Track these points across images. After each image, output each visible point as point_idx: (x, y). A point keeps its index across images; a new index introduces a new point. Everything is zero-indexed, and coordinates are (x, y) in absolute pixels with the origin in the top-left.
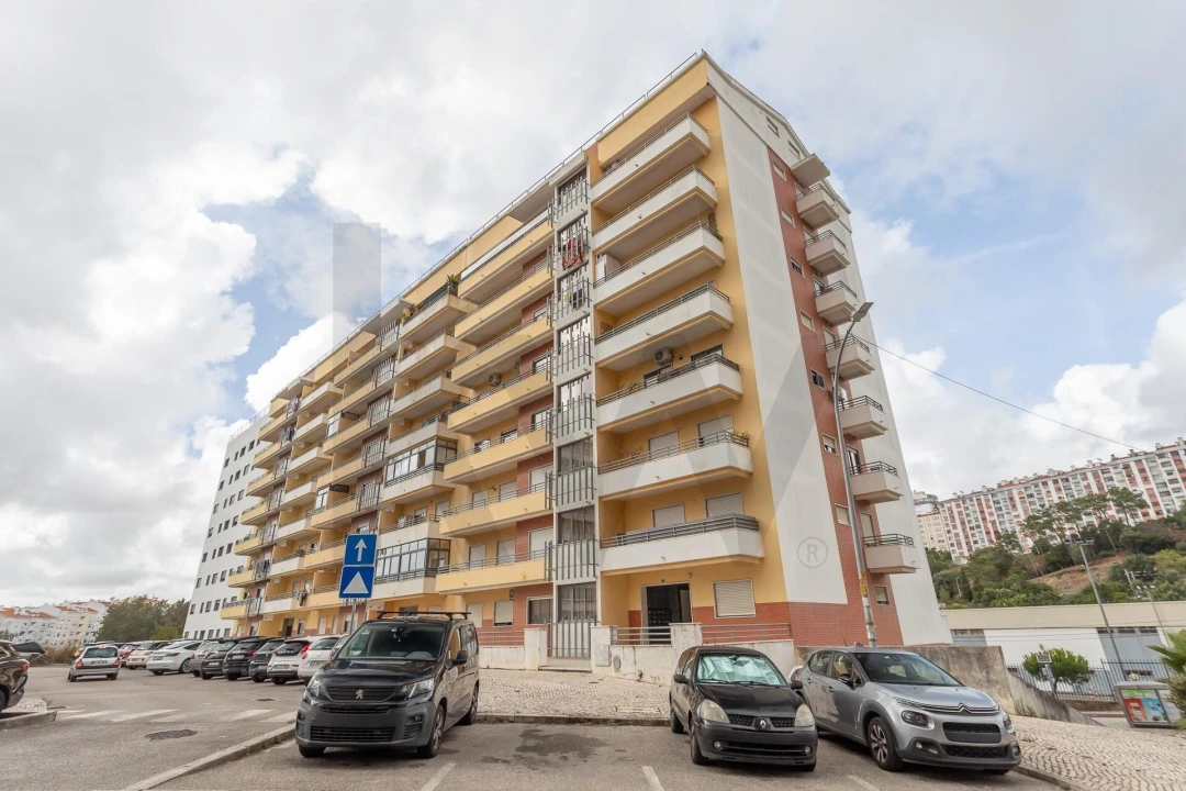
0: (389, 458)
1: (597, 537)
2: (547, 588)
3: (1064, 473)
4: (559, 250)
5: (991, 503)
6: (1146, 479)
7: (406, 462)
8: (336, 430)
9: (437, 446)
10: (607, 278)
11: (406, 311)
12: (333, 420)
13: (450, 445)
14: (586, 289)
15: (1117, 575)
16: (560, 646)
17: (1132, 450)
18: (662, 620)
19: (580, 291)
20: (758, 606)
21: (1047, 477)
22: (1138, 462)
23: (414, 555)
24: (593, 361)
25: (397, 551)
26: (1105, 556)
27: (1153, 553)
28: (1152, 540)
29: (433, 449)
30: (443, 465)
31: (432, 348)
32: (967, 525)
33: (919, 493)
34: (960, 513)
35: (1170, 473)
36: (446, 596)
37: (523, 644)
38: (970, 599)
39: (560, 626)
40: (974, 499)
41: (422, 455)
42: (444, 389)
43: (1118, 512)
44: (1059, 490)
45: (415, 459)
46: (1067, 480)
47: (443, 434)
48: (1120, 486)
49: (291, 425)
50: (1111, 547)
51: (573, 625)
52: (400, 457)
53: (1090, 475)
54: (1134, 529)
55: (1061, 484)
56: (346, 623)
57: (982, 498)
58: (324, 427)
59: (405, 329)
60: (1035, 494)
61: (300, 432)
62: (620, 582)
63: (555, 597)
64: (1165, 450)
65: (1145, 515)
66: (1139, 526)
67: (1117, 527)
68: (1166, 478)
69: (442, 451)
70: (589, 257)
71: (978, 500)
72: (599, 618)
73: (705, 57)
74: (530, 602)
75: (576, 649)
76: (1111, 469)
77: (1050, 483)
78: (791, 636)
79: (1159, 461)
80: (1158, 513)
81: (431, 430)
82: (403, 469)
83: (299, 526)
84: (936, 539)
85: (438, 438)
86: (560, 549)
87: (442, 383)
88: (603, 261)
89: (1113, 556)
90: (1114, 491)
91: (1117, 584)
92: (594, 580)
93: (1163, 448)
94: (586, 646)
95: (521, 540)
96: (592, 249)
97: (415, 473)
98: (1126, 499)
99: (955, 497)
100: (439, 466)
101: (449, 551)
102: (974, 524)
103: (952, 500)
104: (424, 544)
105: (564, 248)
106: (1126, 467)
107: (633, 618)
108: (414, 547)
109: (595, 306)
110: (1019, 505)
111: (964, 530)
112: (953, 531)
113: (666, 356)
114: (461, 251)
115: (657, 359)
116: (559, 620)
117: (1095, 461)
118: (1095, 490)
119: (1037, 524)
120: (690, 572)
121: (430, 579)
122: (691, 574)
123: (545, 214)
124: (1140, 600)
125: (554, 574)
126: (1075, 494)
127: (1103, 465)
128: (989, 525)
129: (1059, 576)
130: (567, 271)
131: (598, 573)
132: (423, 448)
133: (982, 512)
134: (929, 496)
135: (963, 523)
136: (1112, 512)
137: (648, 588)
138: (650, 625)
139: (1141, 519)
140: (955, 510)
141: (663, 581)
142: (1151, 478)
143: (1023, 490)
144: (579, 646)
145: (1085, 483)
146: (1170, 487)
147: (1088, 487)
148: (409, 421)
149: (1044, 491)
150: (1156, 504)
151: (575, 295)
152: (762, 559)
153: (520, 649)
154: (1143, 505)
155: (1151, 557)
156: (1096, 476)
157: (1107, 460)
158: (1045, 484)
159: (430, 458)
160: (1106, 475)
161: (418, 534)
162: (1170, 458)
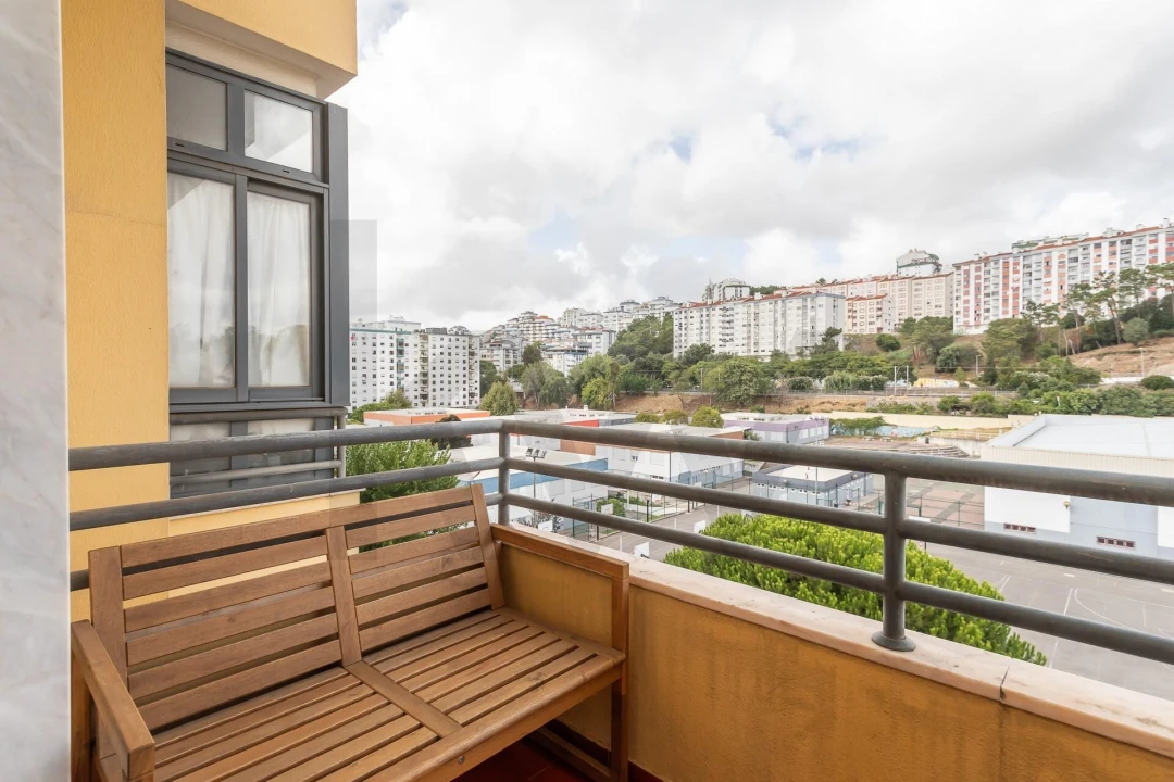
3: (1125, 234)
5: (1020, 268)
21: (1102, 238)
26: (1161, 336)
32: (982, 291)
33: (920, 252)
34: (978, 277)
38: (993, 382)
40: (1001, 261)
44: (1113, 254)
57: (1011, 260)
60: (1080, 259)
71: (1006, 263)
84: (933, 304)
99: (976, 258)
102: (990, 290)
103: (972, 262)
110: (1055, 270)
111: (976, 296)
112: (963, 298)
119: (1088, 294)
128: (1010, 293)
129: (1100, 357)
133: (1006, 277)
134: (932, 256)
135: (978, 288)
140: (973, 274)
143: (1066, 253)
149: (1093, 256)
158: (1098, 246)
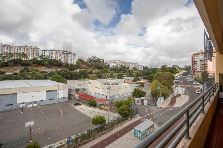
17: (26, 46)
21: (5, 45)
22: (27, 48)
26: (16, 65)
35: (32, 52)
44: (7, 49)
46: (10, 47)
50: (18, 64)
53: (16, 48)
55: (8, 48)
66: (25, 61)
67: (22, 61)
76: (21, 48)
77: (6, 47)
79: (31, 49)
80: (29, 59)
89: (18, 66)
93: (32, 47)
98: (24, 55)
106: (24, 48)
117: (18, 45)
119: (2, 56)
126: (11, 51)
127: (19, 47)
129: (5, 69)
139: (26, 59)
142: (28, 52)
145: (14, 49)
146: (31, 54)
147: (15, 50)
149: (3, 48)
156: (17, 49)
157: (21, 46)
162: (33, 49)
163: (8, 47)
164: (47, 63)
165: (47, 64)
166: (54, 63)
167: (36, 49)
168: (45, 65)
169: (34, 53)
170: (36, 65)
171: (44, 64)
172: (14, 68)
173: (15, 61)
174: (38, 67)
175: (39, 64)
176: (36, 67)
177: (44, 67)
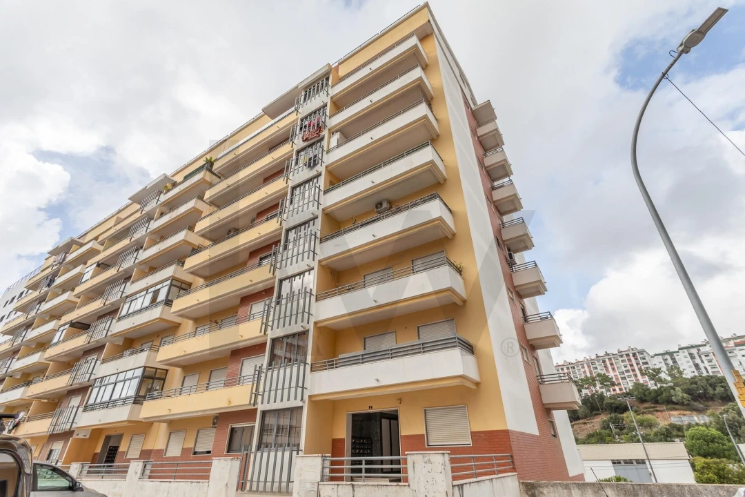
0: (127, 297)
1: (309, 360)
2: (249, 414)
3: (572, 364)
4: (301, 129)
6: (613, 369)
7: (140, 300)
8: (89, 277)
9: (171, 285)
10: (338, 146)
11: (169, 185)
12: (89, 270)
13: (183, 286)
14: (320, 155)
15: (606, 426)
16: (255, 479)
17: (606, 352)
18: (363, 449)
19: (315, 156)
20: (474, 434)
21: (564, 365)
22: (610, 359)
23: (128, 382)
24: (321, 207)
25: (113, 379)
26: (596, 414)
27: (622, 413)
28: (620, 405)
29: (167, 288)
30: (172, 301)
31: (183, 209)
35: (625, 367)
36: (152, 423)
37: (207, 477)
39: (259, 454)
41: (156, 293)
42: (187, 239)
43: (600, 388)
45: (149, 297)
46: (574, 368)
47: (178, 276)
48: (603, 372)
49: (54, 276)
50: (599, 409)
51: (272, 454)
52: (138, 295)
53: (585, 365)
54: (610, 398)
55: (571, 370)
56: (51, 451)
58: (81, 275)
59: (163, 198)
61: (58, 281)
62: (326, 407)
63: (257, 424)
64: (623, 353)
65: (614, 390)
66: (612, 397)
67: (601, 397)
68: (624, 369)
69: (174, 290)
70: (325, 133)
72: (302, 447)
73: (427, 5)
74: (233, 430)
75: (273, 482)
76: (596, 362)
77: (565, 369)
78: (514, 469)
79: (620, 359)
80: (621, 389)
81: (169, 272)
82: (137, 305)
83: (35, 358)
85: (173, 279)
86: (269, 373)
87: (186, 235)
88: (337, 136)
89: (600, 414)
90: (599, 375)
91: (607, 431)
92: (300, 404)
93: (621, 352)
94: (285, 478)
95: (233, 367)
96: (328, 127)
97: (147, 308)
98: (605, 380)
100: (168, 302)
101: (164, 380)
104: (139, 372)
105: (305, 127)
106: (604, 362)
107: (336, 448)
108: (129, 375)
109: (327, 167)
113: (385, 205)
114: (222, 143)
115: (377, 207)
116: (259, 448)
117: (588, 357)
118: (589, 375)
120: (400, 398)
121: (138, 406)
122: (400, 399)
123: (293, 109)
124: (619, 443)
125: (260, 398)
126: (578, 376)
127: (592, 360)
130: (306, 144)
131: (306, 398)
132: (158, 287)
136: (598, 388)
137: (354, 415)
138: (353, 455)
139: (612, 393)
141: (371, 407)
142: (616, 369)
144: (277, 479)
145: (583, 370)
146: (626, 374)
147: (585, 372)
148: (152, 267)
150: (619, 384)
151: (310, 159)
152: (477, 384)
153: (203, 484)
154: (613, 384)
155: (622, 415)
156: (589, 367)
157: (594, 357)
158: (562, 369)
159: (162, 296)
160: (594, 366)
161: (135, 362)
162: (625, 358)
163: (570, 366)
164: (679, 394)
165: (683, 398)
166: (711, 391)
167: (634, 355)
168: (677, 404)
169: (633, 370)
170: (646, 405)
171: (674, 399)
172: (592, 422)
173: (592, 403)
174: (657, 411)
175: (656, 401)
176: (650, 413)
177: (676, 410)
